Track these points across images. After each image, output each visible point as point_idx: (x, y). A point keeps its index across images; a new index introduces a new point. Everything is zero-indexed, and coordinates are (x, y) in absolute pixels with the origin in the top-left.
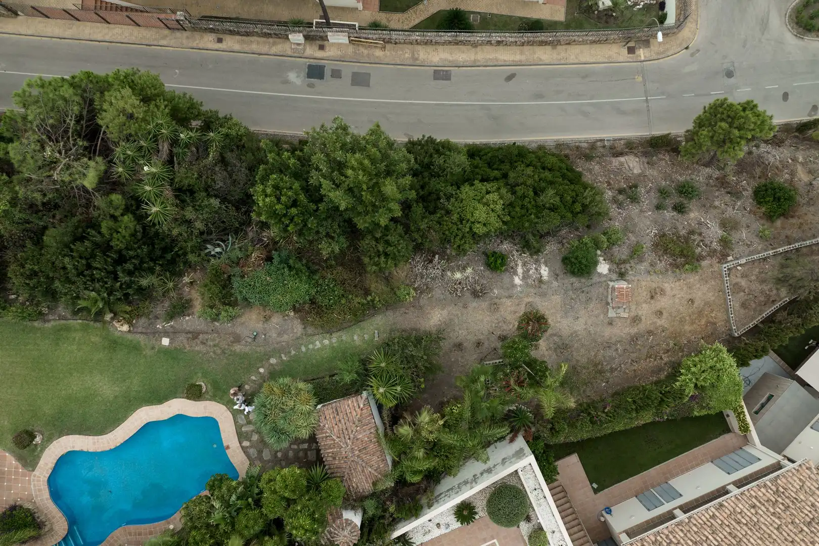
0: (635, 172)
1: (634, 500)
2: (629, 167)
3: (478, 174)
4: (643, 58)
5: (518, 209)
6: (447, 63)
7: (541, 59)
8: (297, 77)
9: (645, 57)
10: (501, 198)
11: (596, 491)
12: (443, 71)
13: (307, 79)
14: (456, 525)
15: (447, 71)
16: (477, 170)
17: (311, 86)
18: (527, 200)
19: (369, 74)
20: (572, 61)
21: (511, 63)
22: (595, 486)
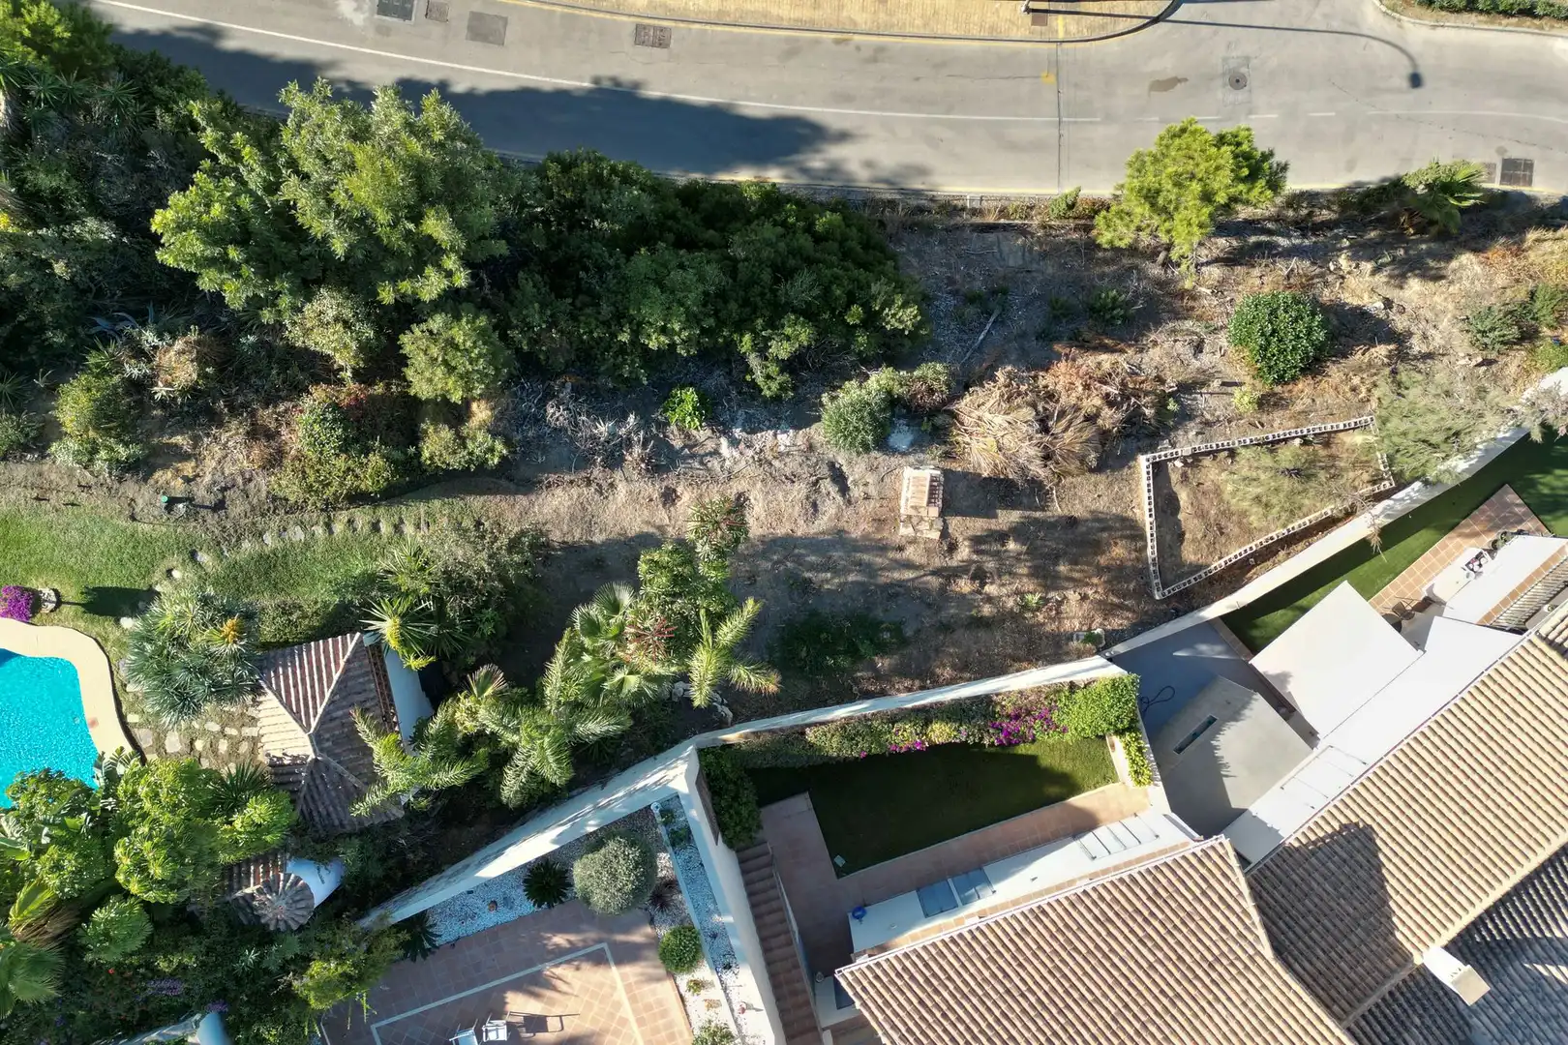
0: (1011, 263)
1: (913, 897)
2: (1000, 251)
3: (670, 230)
4: (1061, 36)
5: (733, 306)
6: (660, 13)
7: (855, 24)
8: (356, 10)
9: (1066, 32)
10: (702, 279)
11: (840, 872)
12: (655, 28)
13: (376, 16)
14: (527, 907)
15: (662, 29)
16: (670, 223)
17: (383, 31)
18: (757, 289)
19: (505, 21)
20: (916, 31)
21: (792, 24)
22: (840, 861)
